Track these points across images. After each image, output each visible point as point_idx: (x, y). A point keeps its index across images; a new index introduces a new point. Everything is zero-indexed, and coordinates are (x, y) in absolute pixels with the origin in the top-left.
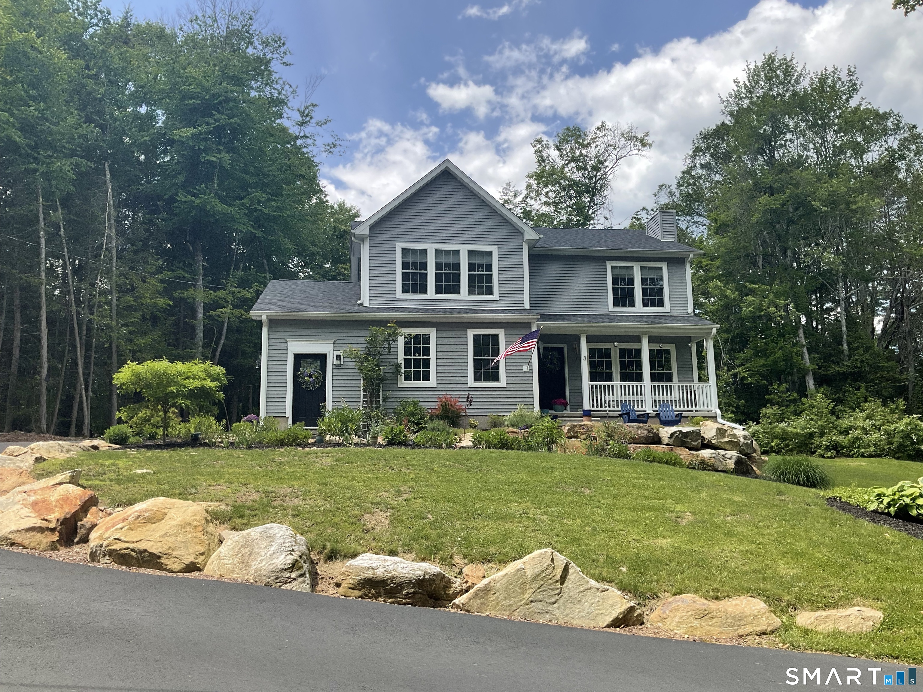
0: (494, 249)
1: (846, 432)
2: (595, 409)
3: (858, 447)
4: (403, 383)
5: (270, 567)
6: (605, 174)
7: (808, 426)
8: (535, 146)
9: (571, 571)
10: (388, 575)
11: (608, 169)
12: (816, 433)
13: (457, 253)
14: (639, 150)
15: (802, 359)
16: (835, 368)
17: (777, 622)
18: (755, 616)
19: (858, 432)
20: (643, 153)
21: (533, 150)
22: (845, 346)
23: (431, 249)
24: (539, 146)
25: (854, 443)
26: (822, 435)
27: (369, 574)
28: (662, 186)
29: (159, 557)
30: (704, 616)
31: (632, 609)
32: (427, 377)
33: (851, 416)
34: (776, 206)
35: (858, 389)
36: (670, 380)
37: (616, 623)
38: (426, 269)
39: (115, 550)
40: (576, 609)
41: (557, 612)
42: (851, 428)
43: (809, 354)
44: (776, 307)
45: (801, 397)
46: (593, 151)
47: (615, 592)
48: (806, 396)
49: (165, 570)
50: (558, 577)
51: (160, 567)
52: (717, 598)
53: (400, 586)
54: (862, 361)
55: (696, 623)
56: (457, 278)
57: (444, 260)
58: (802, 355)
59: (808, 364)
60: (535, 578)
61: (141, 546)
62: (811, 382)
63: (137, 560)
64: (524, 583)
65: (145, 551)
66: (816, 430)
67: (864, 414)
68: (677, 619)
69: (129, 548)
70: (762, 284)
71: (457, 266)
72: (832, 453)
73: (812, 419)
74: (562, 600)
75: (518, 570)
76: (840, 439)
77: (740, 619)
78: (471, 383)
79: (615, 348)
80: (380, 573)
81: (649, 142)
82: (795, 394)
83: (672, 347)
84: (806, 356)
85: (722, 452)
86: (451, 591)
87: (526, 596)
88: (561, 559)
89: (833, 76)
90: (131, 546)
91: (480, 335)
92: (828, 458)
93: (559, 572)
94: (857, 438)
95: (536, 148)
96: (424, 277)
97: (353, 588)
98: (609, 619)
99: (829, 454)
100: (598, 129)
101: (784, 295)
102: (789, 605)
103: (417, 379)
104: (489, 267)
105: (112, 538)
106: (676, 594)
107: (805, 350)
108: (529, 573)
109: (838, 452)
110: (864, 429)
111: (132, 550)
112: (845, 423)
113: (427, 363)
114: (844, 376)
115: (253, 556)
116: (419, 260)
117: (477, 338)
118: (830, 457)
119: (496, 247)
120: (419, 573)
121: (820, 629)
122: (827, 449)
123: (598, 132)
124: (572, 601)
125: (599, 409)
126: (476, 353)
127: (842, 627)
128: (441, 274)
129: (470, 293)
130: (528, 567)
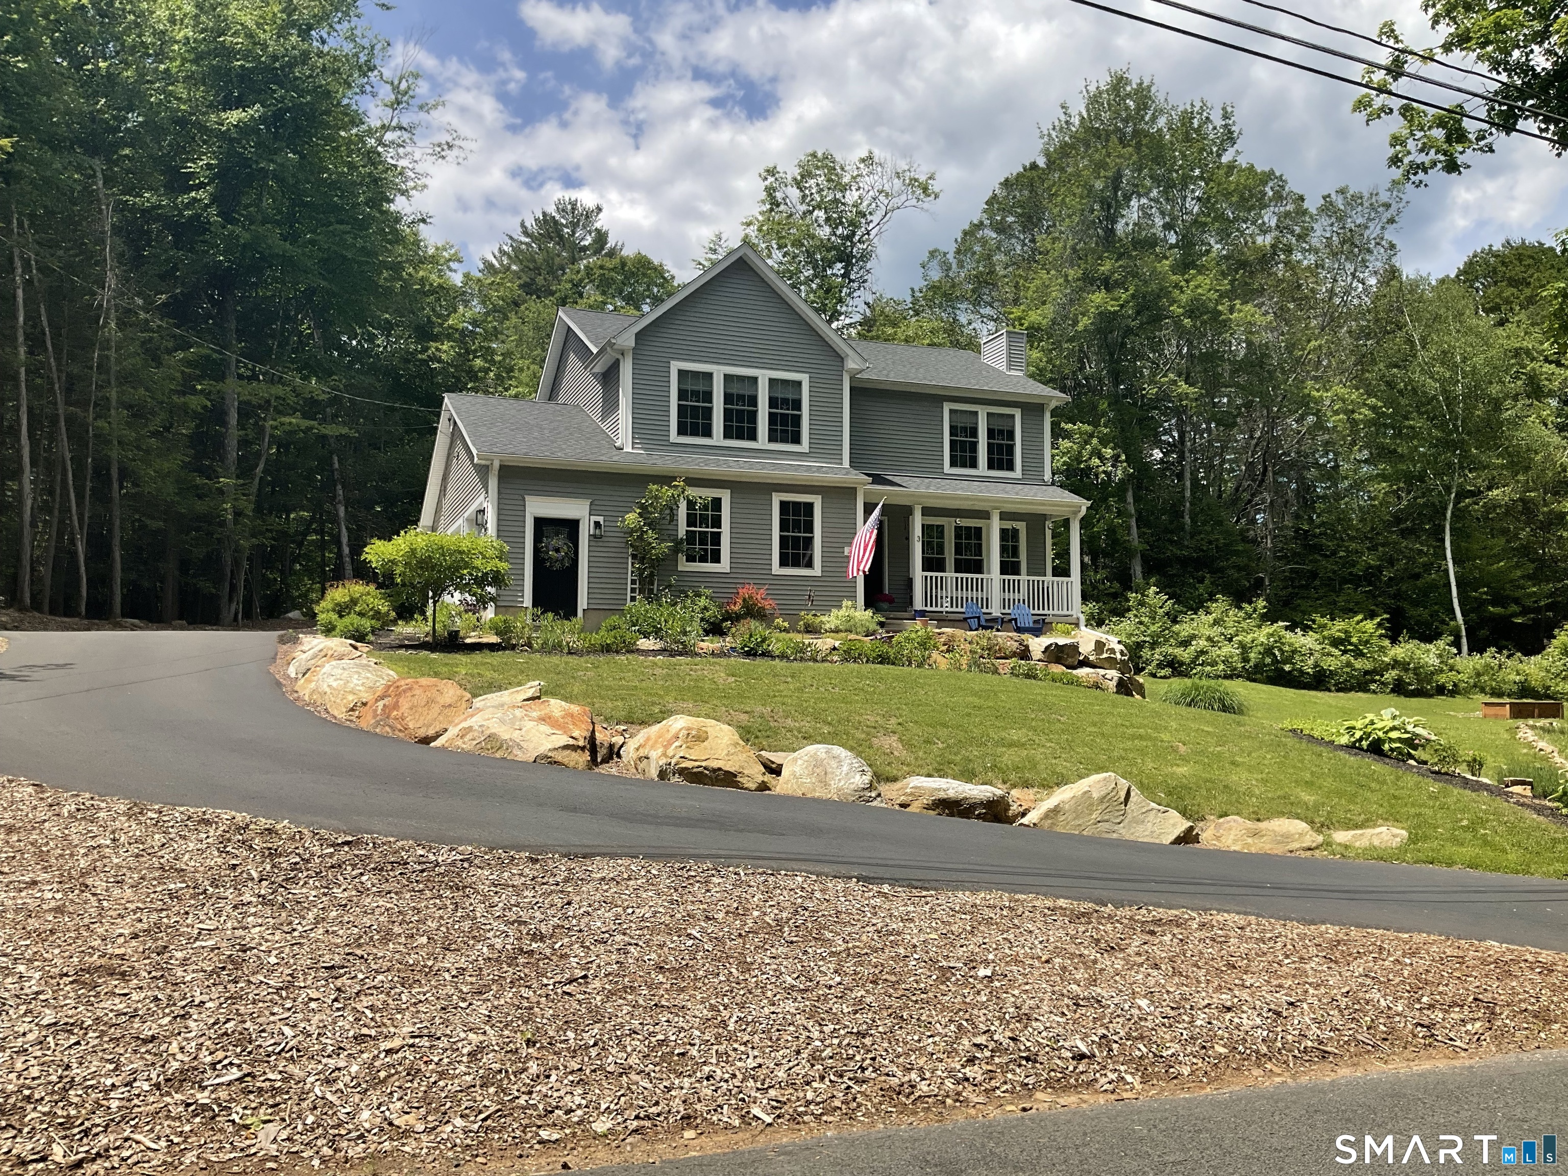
0: (804, 378)
1: (1185, 643)
2: (929, 609)
3: (1202, 665)
4: (684, 566)
5: (852, 787)
6: (868, 234)
7: (1137, 632)
8: (766, 179)
9: (1132, 794)
10: (961, 796)
11: (872, 226)
12: (1145, 642)
13: (754, 380)
14: (918, 200)
15: (1129, 534)
16: (1173, 551)
17: (1320, 839)
18: (1300, 834)
19: (1203, 643)
20: (925, 206)
21: (763, 185)
22: (1187, 519)
23: (719, 372)
24: (771, 179)
25: (1197, 658)
26: (1154, 645)
27: (942, 795)
28: (936, 251)
29: (736, 776)
30: (1255, 834)
31: (1191, 828)
32: (716, 559)
33: (1192, 619)
34: (1113, 307)
35: (1201, 581)
36: (1018, 573)
37: (1178, 841)
38: (711, 402)
39: (686, 768)
40: (1141, 828)
41: (1123, 831)
42: (1193, 637)
43: (1138, 527)
44: (1099, 458)
45: (1125, 590)
46: (851, 197)
47: (1174, 813)
48: (1130, 589)
49: (742, 788)
50: (1122, 799)
51: (737, 785)
52: (1259, 820)
53: (973, 807)
54: (1210, 542)
55: (1250, 840)
56: (753, 416)
57: (735, 390)
58: (1129, 528)
59: (1136, 542)
60: (1102, 800)
61: (715, 764)
62: (1137, 569)
63: (710, 778)
64: (1092, 805)
65: (720, 769)
66: (1147, 639)
67: (1211, 618)
68: (1232, 837)
69: (701, 767)
70: (1083, 423)
71: (753, 401)
72: (1167, 671)
73: (1141, 623)
74: (1126, 821)
75: (1086, 793)
76: (1178, 651)
77: (1287, 837)
78: (776, 569)
79: (949, 525)
80: (951, 794)
81: (937, 190)
82: (1117, 585)
83: (1021, 526)
84: (1134, 530)
85: (1102, 672)
86: (1010, 813)
87: (1094, 816)
88: (1124, 784)
89: (1201, 114)
90: (704, 764)
91: (788, 503)
92: (1161, 677)
93: (1123, 794)
94: (1202, 652)
95: (767, 183)
96: (708, 412)
97: (928, 808)
98: (1172, 838)
99: (1163, 673)
100: (863, 160)
101: (1113, 442)
102: (1322, 826)
103: (703, 559)
104: (797, 405)
105: (677, 756)
106: (1221, 816)
107: (1133, 523)
108: (1096, 795)
109: (1174, 669)
110: (1209, 639)
111: (705, 768)
112: (1184, 629)
113: (716, 538)
114: (1184, 562)
115: (830, 776)
116: (701, 388)
117: (784, 505)
118: (1164, 677)
119: (807, 376)
120: (989, 794)
121: (1357, 844)
122: (1160, 666)
123: (862, 166)
124: (1137, 821)
125: (934, 609)
126: (783, 526)
127: (1376, 842)
128: (732, 410)
129: (771, 439)
130: (1093, 790)
